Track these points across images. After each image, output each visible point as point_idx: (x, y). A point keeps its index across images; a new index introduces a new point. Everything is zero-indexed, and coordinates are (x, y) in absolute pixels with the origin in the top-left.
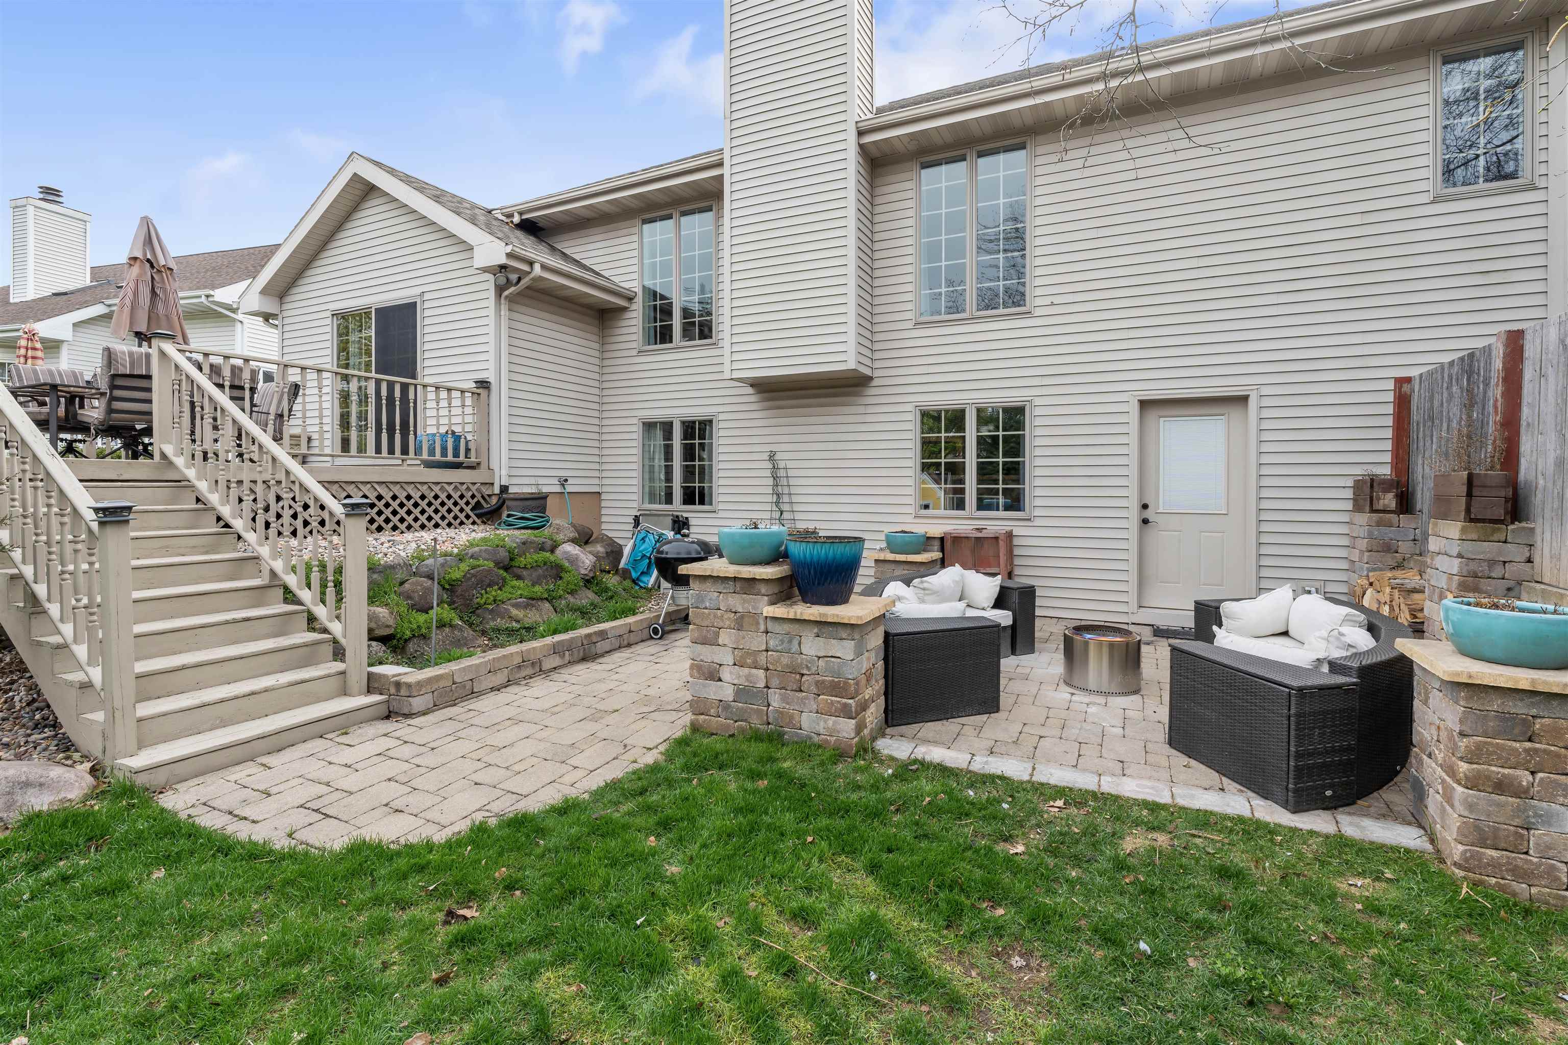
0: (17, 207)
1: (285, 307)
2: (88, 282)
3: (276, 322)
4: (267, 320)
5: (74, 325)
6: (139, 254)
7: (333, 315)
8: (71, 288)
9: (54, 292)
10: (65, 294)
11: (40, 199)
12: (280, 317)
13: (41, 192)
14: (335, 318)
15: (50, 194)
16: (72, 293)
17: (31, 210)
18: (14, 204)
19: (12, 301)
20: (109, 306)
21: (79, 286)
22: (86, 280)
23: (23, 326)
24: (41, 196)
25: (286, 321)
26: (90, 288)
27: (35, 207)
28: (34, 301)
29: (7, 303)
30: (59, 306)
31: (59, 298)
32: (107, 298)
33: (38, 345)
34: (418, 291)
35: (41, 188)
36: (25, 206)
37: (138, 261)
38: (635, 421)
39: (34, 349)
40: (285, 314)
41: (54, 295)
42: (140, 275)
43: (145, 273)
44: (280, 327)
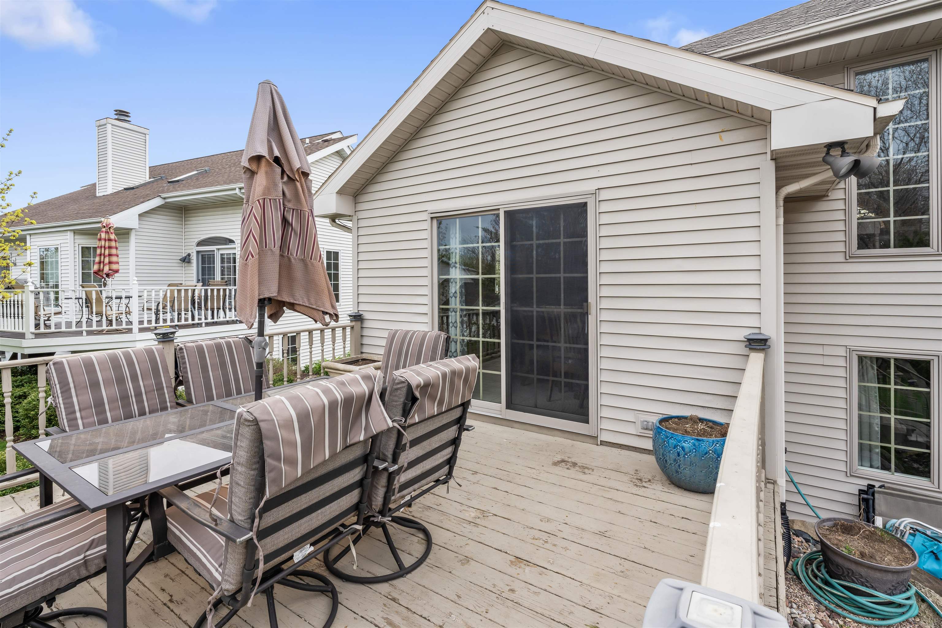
0: (100, 126)
1: (361, 207)
2: (148, 180)
3: (349, 224)
4: (334, 221)
5: (140, 215)
6: (264, 152)
7: (432, 218)
8: (137, 184)
9: (125, 187)
10: (132, 188)
11: (116, 119)
12: (355, 218)
13: (115, 114)
14: (435, 222)
15: (122, 115)
16: (137, 187)
17: (109, 127)
18: (98, 123)
19: (97, 195)
20: (165, 198)
21: (142, 182)
22: (146, 178)
23: (103, 219)
24: (116, 117)
25: (362, 223)
26: (149, 183)
27: (112, 125)
28: (112, 194)
29: (95, 197)
30: (129, 200)
31: (128, 192)
32: (163, 192)
33: (113, 237)
34: (591, 186)
35: (116, 111)
36: (105, 125)
37: (263, 163)
38: (842, 352)
39: (110, 240)
40: (362, 215)
41: (125, 189)
42: (268, 190)
43: (275, 185)
44: (355, 230)
